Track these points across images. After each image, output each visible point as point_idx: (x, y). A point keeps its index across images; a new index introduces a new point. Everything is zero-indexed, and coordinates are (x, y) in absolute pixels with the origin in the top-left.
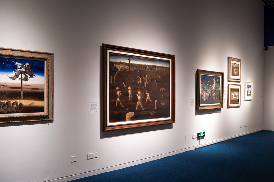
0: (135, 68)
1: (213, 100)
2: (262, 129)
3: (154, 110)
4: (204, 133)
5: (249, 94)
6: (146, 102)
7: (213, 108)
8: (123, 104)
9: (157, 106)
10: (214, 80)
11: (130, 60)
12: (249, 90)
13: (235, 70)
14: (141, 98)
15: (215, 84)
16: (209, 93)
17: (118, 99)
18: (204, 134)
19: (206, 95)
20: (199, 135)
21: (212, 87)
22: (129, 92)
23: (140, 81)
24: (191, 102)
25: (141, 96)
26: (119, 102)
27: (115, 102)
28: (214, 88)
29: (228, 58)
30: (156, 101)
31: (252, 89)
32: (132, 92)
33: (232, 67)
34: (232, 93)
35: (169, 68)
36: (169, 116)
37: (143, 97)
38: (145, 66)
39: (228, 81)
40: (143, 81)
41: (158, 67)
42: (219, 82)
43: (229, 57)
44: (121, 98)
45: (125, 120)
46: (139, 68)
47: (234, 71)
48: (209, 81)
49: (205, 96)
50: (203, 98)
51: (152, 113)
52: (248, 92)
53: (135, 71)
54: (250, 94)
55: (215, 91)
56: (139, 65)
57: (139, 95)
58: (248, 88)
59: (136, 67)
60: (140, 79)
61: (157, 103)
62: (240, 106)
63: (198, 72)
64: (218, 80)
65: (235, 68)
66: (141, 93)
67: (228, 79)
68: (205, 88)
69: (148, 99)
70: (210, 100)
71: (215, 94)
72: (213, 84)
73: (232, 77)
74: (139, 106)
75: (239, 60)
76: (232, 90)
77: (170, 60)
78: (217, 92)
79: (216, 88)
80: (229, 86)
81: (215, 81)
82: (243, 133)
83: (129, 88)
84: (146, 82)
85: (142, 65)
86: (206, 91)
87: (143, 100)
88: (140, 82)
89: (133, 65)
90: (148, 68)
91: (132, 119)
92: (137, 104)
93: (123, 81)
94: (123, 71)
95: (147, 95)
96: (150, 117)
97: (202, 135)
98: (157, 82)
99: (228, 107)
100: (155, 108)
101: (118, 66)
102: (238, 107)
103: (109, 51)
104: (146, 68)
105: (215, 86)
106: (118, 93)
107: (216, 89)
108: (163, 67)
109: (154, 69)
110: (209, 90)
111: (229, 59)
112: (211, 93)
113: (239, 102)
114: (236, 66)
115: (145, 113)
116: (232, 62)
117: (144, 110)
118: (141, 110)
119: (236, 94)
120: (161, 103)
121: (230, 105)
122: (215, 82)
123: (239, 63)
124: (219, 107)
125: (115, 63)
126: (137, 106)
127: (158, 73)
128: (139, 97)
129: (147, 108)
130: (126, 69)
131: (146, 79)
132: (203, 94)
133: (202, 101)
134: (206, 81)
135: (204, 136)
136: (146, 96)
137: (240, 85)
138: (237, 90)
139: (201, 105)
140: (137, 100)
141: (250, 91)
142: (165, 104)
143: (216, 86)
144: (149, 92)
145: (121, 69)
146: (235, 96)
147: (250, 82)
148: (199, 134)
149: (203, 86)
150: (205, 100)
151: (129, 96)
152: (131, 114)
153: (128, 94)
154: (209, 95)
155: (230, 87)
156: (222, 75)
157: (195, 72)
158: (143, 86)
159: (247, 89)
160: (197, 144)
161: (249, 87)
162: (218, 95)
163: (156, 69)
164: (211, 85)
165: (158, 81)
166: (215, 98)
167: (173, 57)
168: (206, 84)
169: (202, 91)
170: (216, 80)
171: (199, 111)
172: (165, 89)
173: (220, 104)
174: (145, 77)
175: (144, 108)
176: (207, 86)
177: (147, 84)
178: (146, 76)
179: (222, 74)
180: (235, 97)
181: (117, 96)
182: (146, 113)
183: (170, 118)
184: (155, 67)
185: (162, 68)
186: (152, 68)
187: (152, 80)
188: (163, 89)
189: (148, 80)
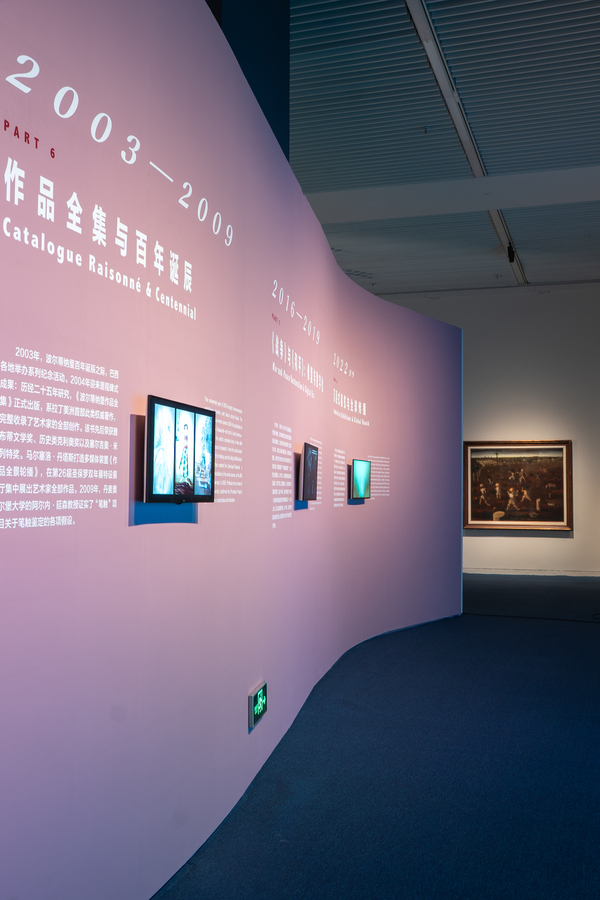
0: (505, 462)
3: (536, 511)
6: (522, 501)
9: (541, 507)
11: (497, 454)
14: (515, 496)
17: (482, 497)
22: (497, 489)
25: (514, 494)
26: (483, 501)
27: (478, 500)
30: (538, 501)
32: (501, 490)
35: (563, 457)
36: (563, 520)
37: (517, 495)
38: (520, 459)
40: (517, 476)
41: (541, 458)
44: (486, 495)
45: (492, 520)
46: (511, 461)
51: (531, 514)
53: (505, 465)
56: (510, 459)
57: (511, 493)
59: (507, 461)
60: (513, 474)
61: (540, 502)
66: (515, 490)
69: (525, 498)
74: (511, 505)
77: (564, 447)
83: (497, 484)
84: (522, 477)
85: (515, 458)
87: (517, 499)
88: (512, 478)
89: (502, 459)
90: (524, 460)
91: (501, 519)
92: (508, 503)
93: (489, 477)
94: (488, 467)
96: (527, 519)
98: (540, 477)
100: (538, 509)
101: (481, 462)
103: (470, 448)
104: (521, 461)
106: (482, 490)
108: (550, 458)
109: (534, 461)
118: (515, 510)
120: (547, 503)
125: (478, 459)
126: (509, 505)
127: (541, 465)
128: (511, 495)
129: (523, 508)
130: (493, 465)
131: (521, 473)
140: (508, 498)
142: (555, 505)
144: (527, 489)
145: (485, 465)
151: (498, 494)
152: (501, 514)
153: (495, 492)
163: (539, 461)
165: (542, 475)
167: (568, 444)
172: (554, 486)
174: (520, 471)
175: (519, 508)
177: (523, 480)
178: (522, 470)
181: (481, 494)
182: (521, 514)
183: (565, 523)
184: (537, 458)
185: (548, 459)
186: (530, 460)
187: (531, 475)
188: (550, 485)
189: (524, 475)
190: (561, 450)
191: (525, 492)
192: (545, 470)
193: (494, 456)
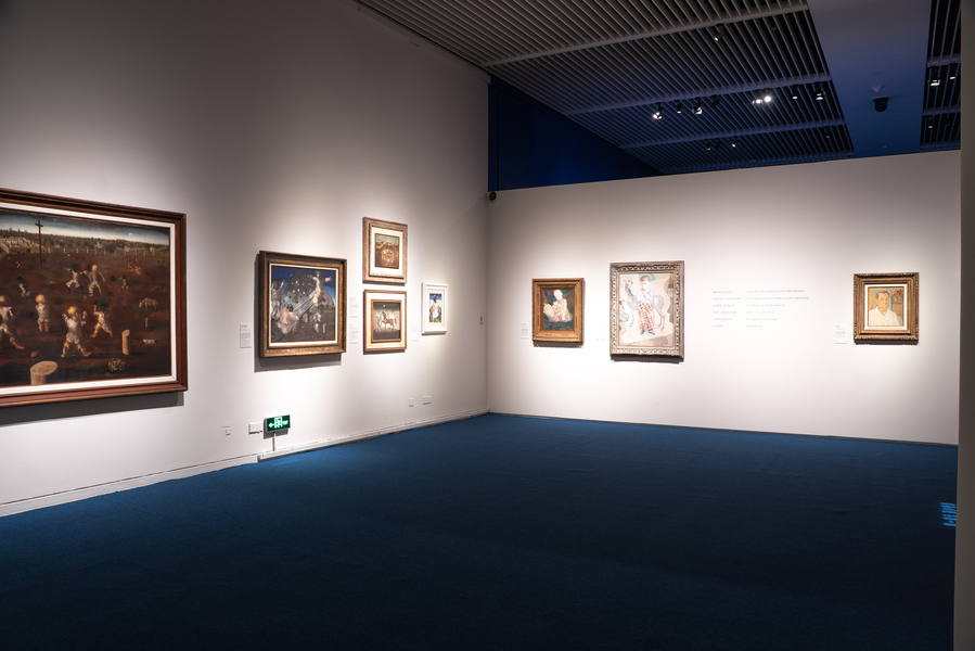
0: (58, 246)
1: (314, 331)
2: (482, 410)
3: (121, 355)
4: (286, 418)
5: (435, 315)
6: (94, 336)
7: (311, 353)
8: (19, 340)
9: (130, 346)
10: (315, 278)
11: (40, 226)
12: (436, 305)
13: (385, 252)
14: (79, 326)
15: (318, 289)
16: (301, 312)
17: (5, 328)
18: (286, 423)
19: (289, 319)
20: (271, 425)
21: (311, 296)
22: (40, 308)
23: (75, 281)
24: (244, 336)
25: (77, 320)
26: (7, 336)
28: (315, 301)
29: (365, 220)
30: (125, 334)
31: (445, 304)
32: (50, 309)
33: (377, 244)
34: (379, 314)
35: (169, 247)
36: (169, 373)
37: (83, 323)
38: (90, 243)
39: (365, 282)
40: (84, 280)
41: (132, 245)
42: (332, 285)
43: (364, 218)
44: (13, 324)
45: (28, 382)
46: (70, 246)
47: (385, 255)
48: (300, 282)
49: (285, 321)
50: (279, 325)
51: (113, 364)
52: (431, 311)
53: (57, 254)
54: (439, 318)
55: (321, 308)
56: (70, 240)
57: (70, 317)
58: (432, 301)
59: (62, 244)
60: (75, 274)
61: (128, 338)
62: (406, 347)
63: (263, 259)
64: (327, 279)
65: (387, 247)
66: (80, 311)
67: (364, 275)
68: (286, 299)
69: (100, 329)
70: (302, 331)
71: (319, 316)
72: (314, 288)
73: (375, 270)
74: (72, 345)
75: (402, 227)
76: (377, 305)
77: (172, 227)
78: (326, 312)
79: (321, 299)
80: (368, 294)
81: (318, 282)
82: (418, 422)
83: (40, 298)
84: (95, 283)
85: (79, 239)
86: (291, 309)
87: (85, 330)
88: (74, 284)
89: (52, 239)
90: (99, 246)
91: (50, 379)
92: (64, 340)
93: (20, 279)
95: (97, 316)
96: (107, 375)
97: (278, 424)
98: (127, 284)
99: (366, 352)
100: (125, 351)
102: (401, 350)
104: (92, 247)
105: (318, 294)
106: (5, 311)
107: (324, 304)
108: (148, 245)
109: (118, 248)
110: (299, 305)
111: (368, 224)
112: (307, 312)
113: (400, 337)
114: (390, 241)
115: (92, 365)
116: (374, 230)
117: (89, 357)
118: (79, 356)
119: (391, 315)
120: (142, 338)
121: (370, 346)
122: (320, 285)
123: (400, 234)
124: (333, 350)
126: (66, 345)
127: (130, 259)
128: (72, 324)
129: (97, 350)
130: (29, 250)
131: (93, 275)
132: (278, 315)
133: (276, 333)
134: (288, 280)
135: (288, 426)
136: (94, 320)
137: (405, 293)
138: (396, 306)
139: (271, 345)
140: (65, 329)
141: (440, 309)
142: (156, 342)
143: (322, 294)
144: (103, 307)
145: (11, 250)
146: (389, 321)
147: (440, 284)
148: (271, 420)
149: (280, 294)
150: (285, 331)
151: (40, 320)
152: (48, 366)
153: (35, 315)
154: (301, 318)
155: (370, 297)
156: (341, 266)
157: (253, 259)
158: (83, 293)
159: (428, 303)
160: (265, 449)
161: (435, 297)
162: (328, 320)
163: (127, 249)
164: (307, 291)
165: (132, 281)
166: (320, 327)
167: (178, 219)
168: (289, 288)
169: (275, 307)
170: (322, 278)
171: (265, 361)
172: (154, 303)
173: (336, 342)
174: (90, 269)
175: (87, 350)
176: (293, 296)
177: (95, 289)
178: (94, 267)
179: (343, 262)
180: (388, 326)
182: (93, 363)
183: (173, 378)
184: (122, 244)
185: (143, 248)
186: (112, 246)
187: (113, 279)
188: (147, 302)
189: (99, 278)
190: (167, 231)
191: (101, 317)
192: (138, 271)
193: (34, 230)
